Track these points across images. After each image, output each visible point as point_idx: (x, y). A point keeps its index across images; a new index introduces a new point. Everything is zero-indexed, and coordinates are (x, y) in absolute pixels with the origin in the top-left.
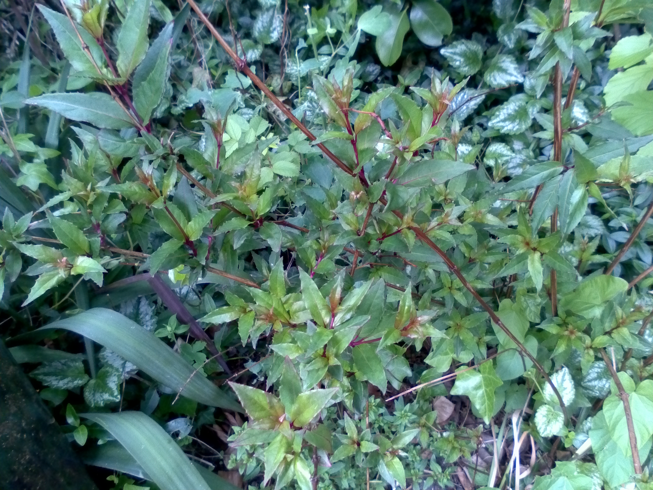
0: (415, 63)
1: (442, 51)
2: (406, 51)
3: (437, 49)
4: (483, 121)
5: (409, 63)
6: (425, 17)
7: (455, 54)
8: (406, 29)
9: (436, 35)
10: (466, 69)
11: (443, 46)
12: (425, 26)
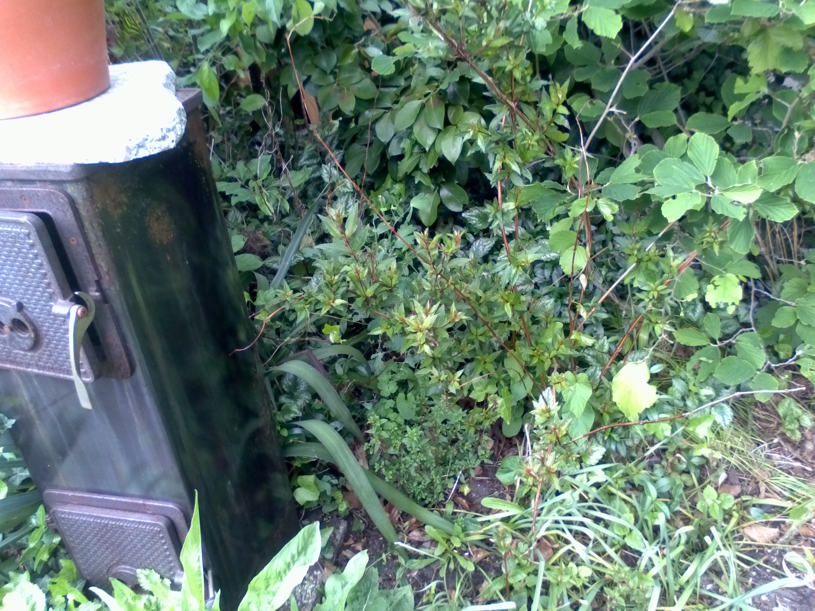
0: (446, 223)
1: (463, 215)
2: (439, 214)
3: (460, 213)
4: (495, 258)
5: (442, 223)
6: (450, 194)
7: (472, 216)
8: (439, 202)
9: (458, 205)
10: (480, 225)
11: (463, 212)
12: (450, 199)
